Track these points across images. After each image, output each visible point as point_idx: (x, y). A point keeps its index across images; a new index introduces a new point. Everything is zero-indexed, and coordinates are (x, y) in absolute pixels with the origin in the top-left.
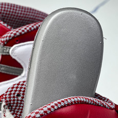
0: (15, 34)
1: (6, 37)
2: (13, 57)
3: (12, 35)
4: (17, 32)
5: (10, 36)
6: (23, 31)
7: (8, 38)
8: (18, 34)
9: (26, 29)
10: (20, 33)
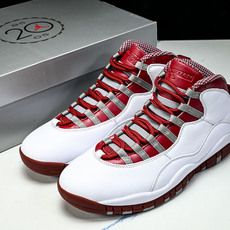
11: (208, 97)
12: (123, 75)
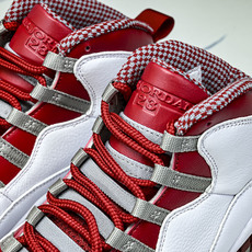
0: (86, 36)
1: (71, 40)
2: (78, 78)
3: (81, 37)
4: (89, 31)
5: (77, 39)
6: (99, 30)
7: (73, 43)
8: (90, 35)
9: (102, 27)
10: (95, 34)
11: (215, 142)
12: (17, 82)
